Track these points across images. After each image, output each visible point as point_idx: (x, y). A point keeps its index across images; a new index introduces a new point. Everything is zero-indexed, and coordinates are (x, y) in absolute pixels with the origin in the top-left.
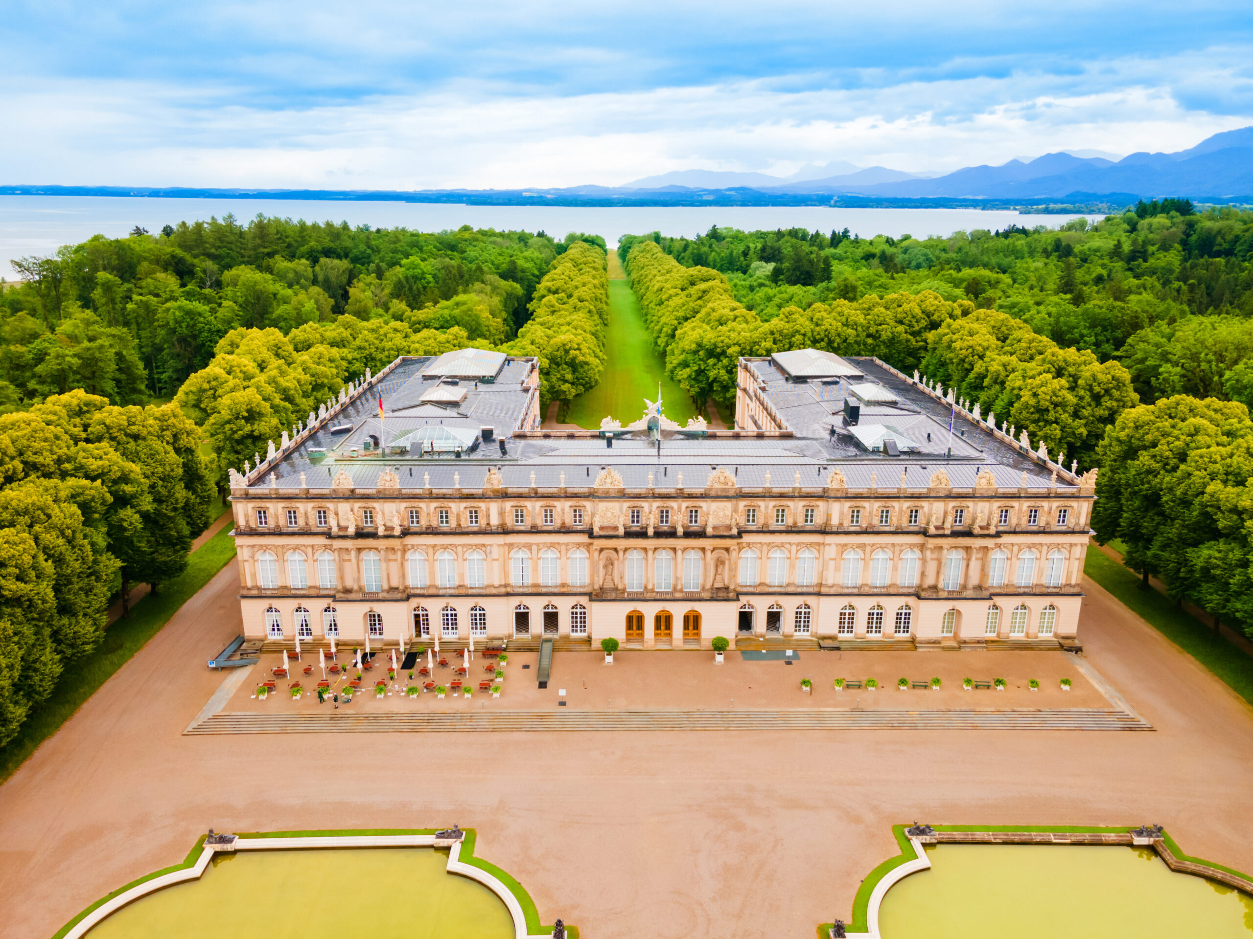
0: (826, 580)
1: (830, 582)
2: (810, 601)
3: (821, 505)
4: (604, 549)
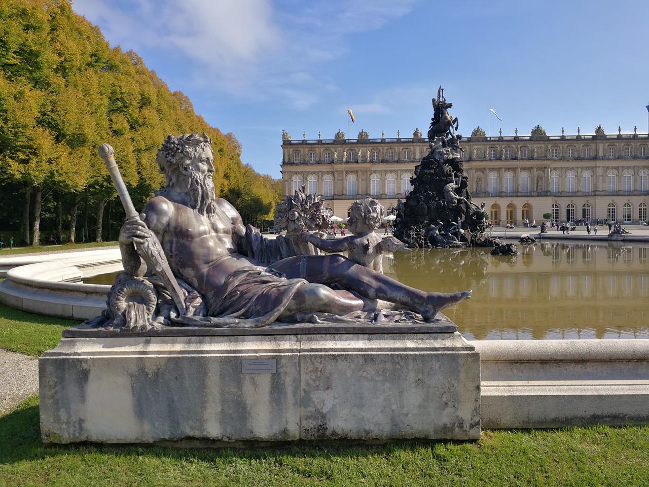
0: (599, 188)
1: (601, 189)
2: (591, 200)
3: (593, 146)
4: (477, 170)
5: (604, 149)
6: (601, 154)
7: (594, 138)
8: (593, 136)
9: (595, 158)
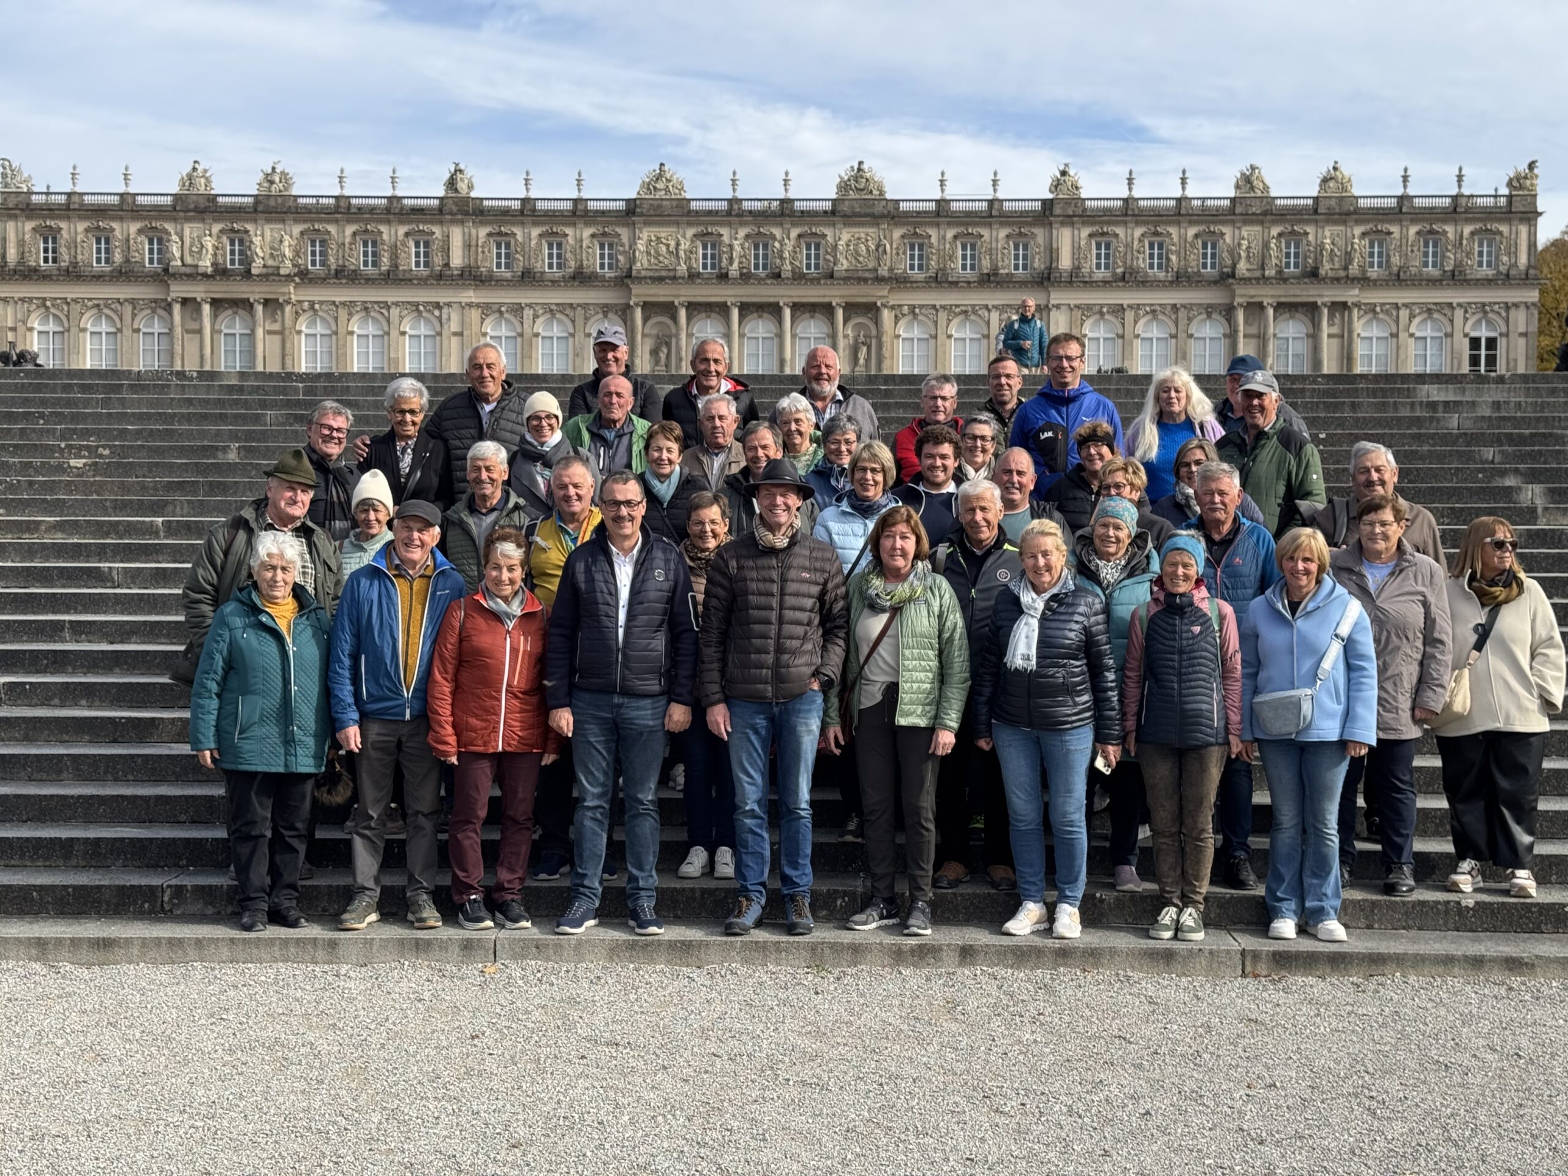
3: (1040, 233)
4: (650, 308)
5: (1076, 249)
6: (1065, 262)
7: (1046, 208)
8: (1044, 202)
9: (1047, 279)
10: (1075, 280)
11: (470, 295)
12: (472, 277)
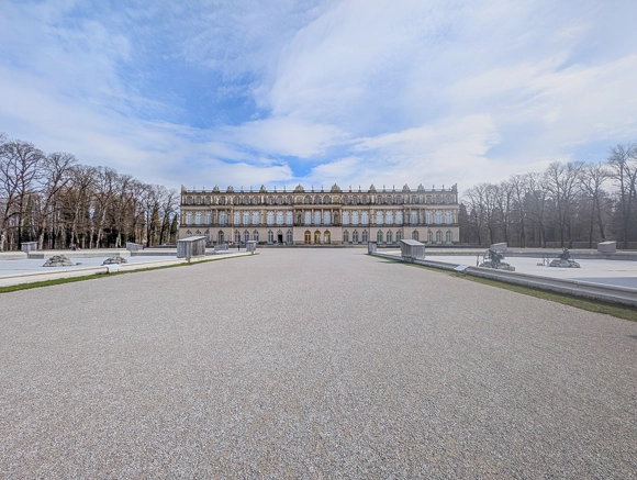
0: (372, 222)
2: (367, 229)
3: (368, 196)
4: (297, 210)
5: (375, 199)
6: (373, 201)
7: (369, 192)
9: (370, 204)
10: (375, 204)
11: (264, 207)
12: (265, 204)
